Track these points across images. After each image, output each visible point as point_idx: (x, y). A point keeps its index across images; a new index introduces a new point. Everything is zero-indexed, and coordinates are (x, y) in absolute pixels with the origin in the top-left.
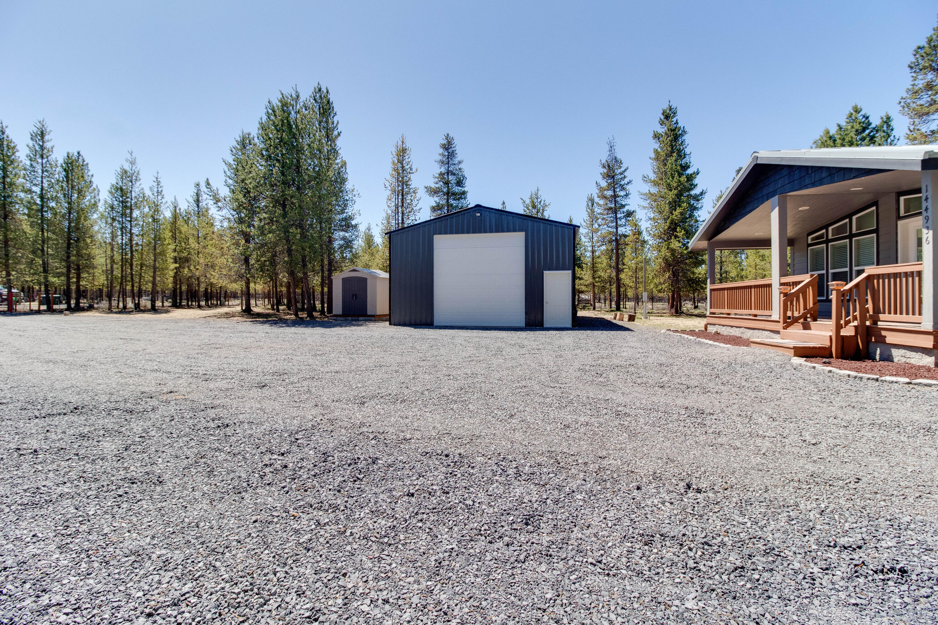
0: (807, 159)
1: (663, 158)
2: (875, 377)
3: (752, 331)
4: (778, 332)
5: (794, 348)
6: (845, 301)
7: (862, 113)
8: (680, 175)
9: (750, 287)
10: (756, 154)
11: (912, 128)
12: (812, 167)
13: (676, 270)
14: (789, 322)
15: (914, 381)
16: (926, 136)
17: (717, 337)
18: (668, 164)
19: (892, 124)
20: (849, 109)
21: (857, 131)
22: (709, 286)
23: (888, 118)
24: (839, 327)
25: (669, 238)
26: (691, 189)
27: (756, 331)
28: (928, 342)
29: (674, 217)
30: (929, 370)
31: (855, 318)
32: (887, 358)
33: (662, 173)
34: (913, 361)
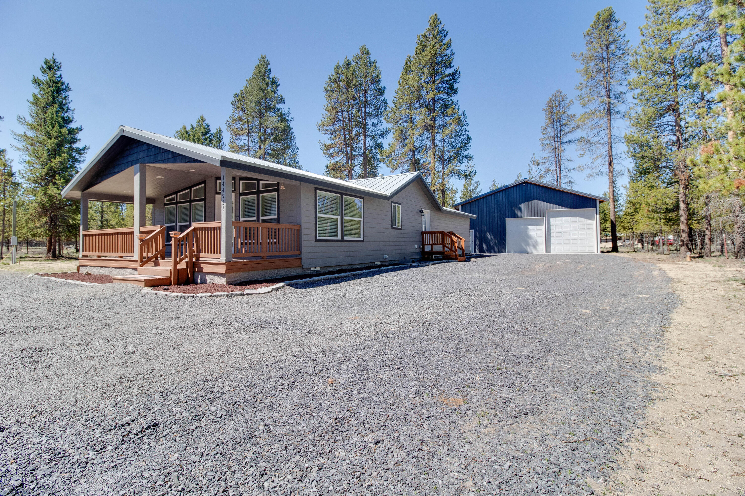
0: (158, 142)
1: (42, 105)
2: (192, 295)
3: (118, 270)
4: (136, 269)
5: (145, 280)
6: (180, 245)
7: (206, 122)
8: (61, 127)
9: (117, 234)
10: (123, 128)
11: (232, 140)
12: (163, 149)
13: (54, 215)
14: (144, 261)
15: (213, 294)
16: (238, 148)
17: (88, 277)
18: (48, 112)
19: (223, 134)
20: (198, 117)
21: (202, 133)
22: (82, 232)
23: (220, 130)
24: (176, 263)
25: (47, 184)
26: (74, 143)
27: (121, 269)
28: (222, 269)
29: (52, 164)
30: (223, 286)
31: (186, 257)
32: (204, 282)
33: (41, 119)
34: (216, 282)
